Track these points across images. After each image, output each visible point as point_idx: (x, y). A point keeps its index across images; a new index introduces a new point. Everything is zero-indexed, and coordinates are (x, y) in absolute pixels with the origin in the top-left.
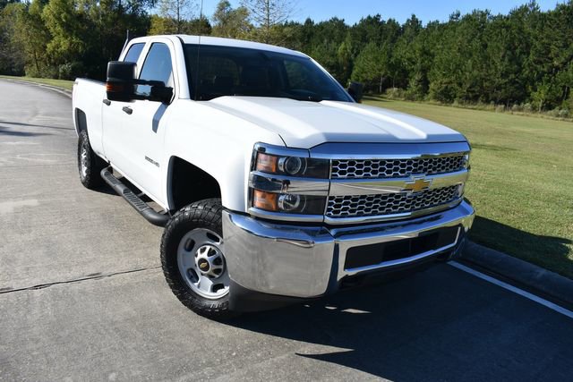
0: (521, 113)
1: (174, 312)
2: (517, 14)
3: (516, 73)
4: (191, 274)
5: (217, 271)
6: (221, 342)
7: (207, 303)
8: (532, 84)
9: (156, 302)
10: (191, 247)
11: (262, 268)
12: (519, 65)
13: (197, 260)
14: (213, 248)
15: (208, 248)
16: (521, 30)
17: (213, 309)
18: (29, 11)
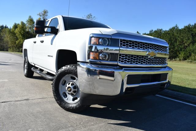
0: (176, 62)
1: (57, 110)
2: (172, 29)
3: (173, 49)
4: (64, 95)
5: (75, 92)
6: (76, 119)
7: (71, 105)
8: (179, 52)
9: (50, 107)
10: (64, 83)
11: (93, 88)
12: (174, 46)
13: (67, 88)
14: (73, 83)
15: (71, 83)
16: (173, 35)
17: (73, 108)
18: (11, 31)
